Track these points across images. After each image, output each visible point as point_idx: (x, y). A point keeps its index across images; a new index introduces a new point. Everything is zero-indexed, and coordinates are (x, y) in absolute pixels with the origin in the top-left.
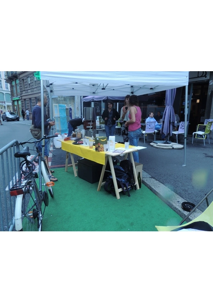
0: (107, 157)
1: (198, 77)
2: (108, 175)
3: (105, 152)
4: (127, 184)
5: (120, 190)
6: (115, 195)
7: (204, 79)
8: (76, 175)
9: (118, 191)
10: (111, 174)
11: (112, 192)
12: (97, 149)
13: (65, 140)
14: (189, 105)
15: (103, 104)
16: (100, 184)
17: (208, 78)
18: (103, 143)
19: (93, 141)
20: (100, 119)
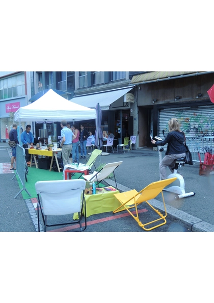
0: (54, 152)
1: (124, 106)
2: (54, 162)
3: (52, 151)
5: (61, 168)
6: (58, 171)
7: (127, 108)
8: (37, 167)
9: (59, 169)
10: (56, 162)
12: (49, 150)
13: (31, 148)
14: (121, 126)
15: (55, 125)
16: (51, 167)
17: (129, 107)
18: (51, 147)
19: (46, 147)
20: (52, 137)
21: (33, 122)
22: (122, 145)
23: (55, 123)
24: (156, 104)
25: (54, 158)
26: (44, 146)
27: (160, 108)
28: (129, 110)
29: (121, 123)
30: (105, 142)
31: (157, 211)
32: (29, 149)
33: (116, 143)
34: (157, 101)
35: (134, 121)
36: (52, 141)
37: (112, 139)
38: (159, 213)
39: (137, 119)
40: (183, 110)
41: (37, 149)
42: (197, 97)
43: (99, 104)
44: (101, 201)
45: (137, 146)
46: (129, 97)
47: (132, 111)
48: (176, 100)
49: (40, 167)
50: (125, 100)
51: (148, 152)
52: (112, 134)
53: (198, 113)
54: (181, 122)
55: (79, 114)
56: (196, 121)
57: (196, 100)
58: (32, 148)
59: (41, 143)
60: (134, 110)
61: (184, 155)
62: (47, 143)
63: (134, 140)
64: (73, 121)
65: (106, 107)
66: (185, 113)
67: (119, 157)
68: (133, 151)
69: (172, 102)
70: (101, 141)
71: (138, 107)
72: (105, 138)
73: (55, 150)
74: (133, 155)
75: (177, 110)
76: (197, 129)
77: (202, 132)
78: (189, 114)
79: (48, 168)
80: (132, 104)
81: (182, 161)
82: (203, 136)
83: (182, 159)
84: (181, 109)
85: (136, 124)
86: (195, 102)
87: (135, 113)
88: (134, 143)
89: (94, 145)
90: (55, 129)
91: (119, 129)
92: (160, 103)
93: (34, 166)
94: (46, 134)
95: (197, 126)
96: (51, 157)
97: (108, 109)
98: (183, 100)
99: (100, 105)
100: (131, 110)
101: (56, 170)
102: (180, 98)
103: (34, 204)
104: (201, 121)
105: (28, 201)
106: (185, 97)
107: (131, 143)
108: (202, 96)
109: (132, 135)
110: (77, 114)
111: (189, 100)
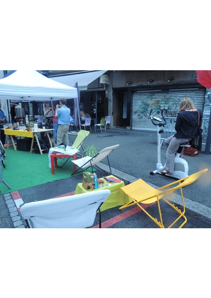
0: (34, 133)
1: (99, 88)
2: (35, 143)
3: (33, 131)
4: (46, 148)
5: (43, 150)
6: (40, 154)
7: (102, 89)
8: (15, 149)
9: (41, 151)
10: (37, 143)
11: (38, 152)
12: (28, 130)
13: (6, 128)
14: (96, 107)
15: (30, 105)
16: (32, 149)
17: (105, 89)
18: (31, 127)
19: (25, 128)
20: (28, 117)
21: (7, 100)
22: (99, 125)
23: (31, 102)
24: (130, 86)
25: (35, 140)
26: (21, 126)
27: (134, 91)
28: (104, 92)
29: (96, 104)
30: (83, 122)
31: (173, 206)
32: (4, 129)
33: (92, 123)
34: (131, 83)
35: (109, 102)
36: (29, 121)
37: (90, 119)
38: (176, 208)
39: (112, 101)
40: (154, 92)
41: (14, 129)
42: (169, 81)
43: (77, 83)
45: (112, 126)
46: (105, 78)
47: (107, 92)
48: (149, 83)
49: (19, 149)
50: (101, 82)
51: (123, 131)
52: (88, 114)
53: (168, 96)
54: (153, 104)
56: (166, 103)
57: (167, 83)
58: (8, 128)
59: (18, 123)
60: (109, 92)
62: (24, 122)
63: (109, 120)
64: (51, 100)
65: (84, 87)
66: (156, 96)
67: (98, 137)
68: (109, 130)
69: (145, 85)
71: (113, 88)
72: (83, 118)
73: (36, 131)
74: (110, 134)
75: (149, 92)
76: (166, 111)
77: (171, 114)
78: (159, 97)
79: (28, 150)
80: (107, 86)
82: (172, 116)
84: (152, 92)
85: (111, 105)
86: (167, 86)
87: (110, 94)
88: (109, 123)
89: (72, 125)
90: (31, 109)
91: (94, 110)
92: (134, 85)
93: (11, 147)
94: (23, 113)
95: (166, 108)
96: (31, 139)
97: (86, 89)
98: (155, 83)
99: (79, 85)
101: (37, 152)
102: (153, 81)
103: (16, 201)
104: (171, 103)
105: (7, 196)
106: (157, 80)
107: (107, 123)
108: (173, 80)
109: (107, 115)
111: (161, 84)
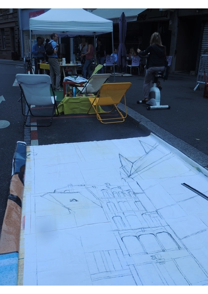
1: (162, 16)
3: (61, 65)
13: (42, 63)
17: (168, 18)
24: (200, 14)
27: (205, 20)
28: (168, 22)
30: (130, 62)
35: (173, 37)
37: (138, 59)
38: (121, 114)
39: (176, 34)
43: (123, 13)
44: (78, 104)
45: (173, 70)
55: (92, 26)
60: (173, 22)
61: (163, 68)
65: (133, 17)
70: (123, 60)
71: (178, 17)
80: (171, 14)
81: (160, 74)
83: (159, 72)
85: (174, 41)
87: (174, 26)
88: (169, 65)
97: (135, 20)
99: (126, 15)
100: (170, 21)
110: (91, 26)
